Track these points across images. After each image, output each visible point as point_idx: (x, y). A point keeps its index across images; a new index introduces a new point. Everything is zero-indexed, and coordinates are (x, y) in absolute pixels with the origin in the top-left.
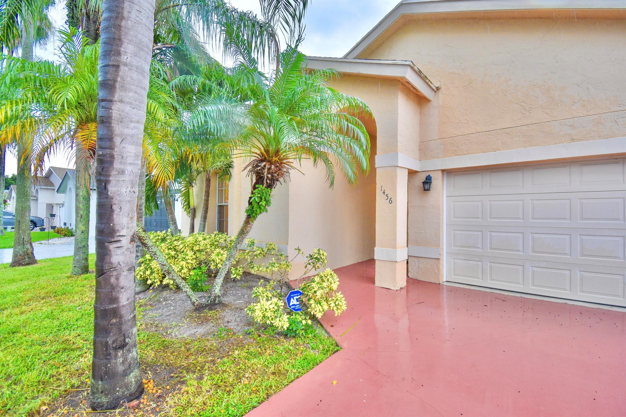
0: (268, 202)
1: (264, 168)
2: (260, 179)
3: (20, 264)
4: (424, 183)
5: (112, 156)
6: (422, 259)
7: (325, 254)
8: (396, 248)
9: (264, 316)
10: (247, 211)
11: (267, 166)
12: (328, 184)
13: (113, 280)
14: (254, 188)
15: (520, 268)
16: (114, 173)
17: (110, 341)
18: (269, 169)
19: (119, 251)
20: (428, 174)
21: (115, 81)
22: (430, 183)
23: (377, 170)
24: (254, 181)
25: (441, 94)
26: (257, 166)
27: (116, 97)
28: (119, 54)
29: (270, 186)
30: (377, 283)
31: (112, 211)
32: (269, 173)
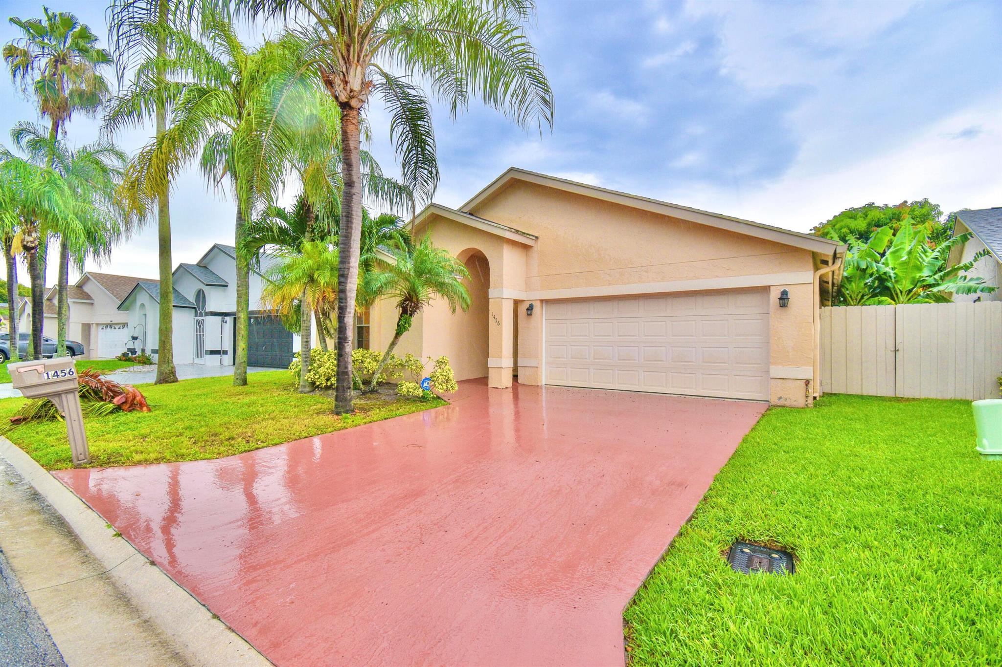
0: (410, 325)
1: (408, 305)
2: (405, 311)
3: (167, 382)
4: (528, 309)
5: (346, 306)
6: (527, 368)
7: (447, 359)
8: (501, 358)
9: (408, 391)
10: (396, 330)
11: (410, 304)
12: (451, 312)
13: (346, 359)
14: (401, 316)
15: (587, 370)
16: (347, 313)
17: (345, 385)
18: (411, 306)
19: (348, 347)
20: (530, 303)
21: (348, 274)
22: (532, 309)
23: (490, 300)
24: (401, 312)
25: (539, 241)
26: (403, 303)
27: (349, 281)
28: (349, 263)
29: (411, 315)
30: (490, 385)
31: (346, 329)
32: (410, 308)
